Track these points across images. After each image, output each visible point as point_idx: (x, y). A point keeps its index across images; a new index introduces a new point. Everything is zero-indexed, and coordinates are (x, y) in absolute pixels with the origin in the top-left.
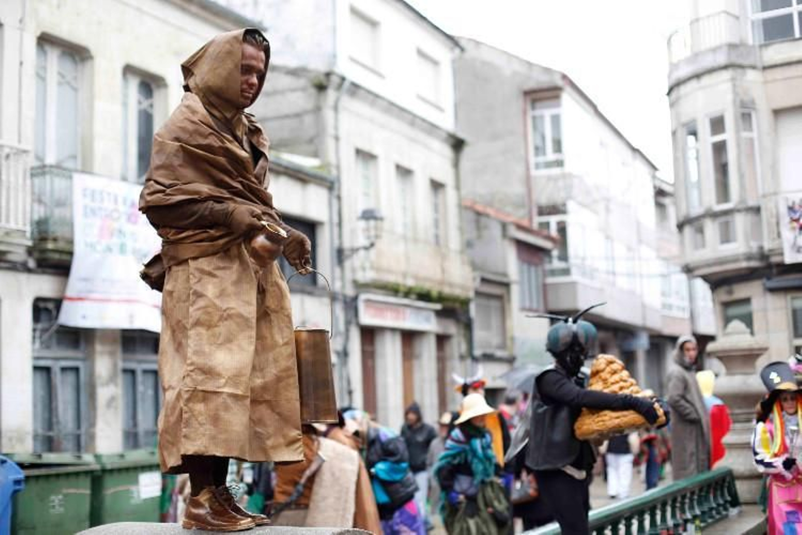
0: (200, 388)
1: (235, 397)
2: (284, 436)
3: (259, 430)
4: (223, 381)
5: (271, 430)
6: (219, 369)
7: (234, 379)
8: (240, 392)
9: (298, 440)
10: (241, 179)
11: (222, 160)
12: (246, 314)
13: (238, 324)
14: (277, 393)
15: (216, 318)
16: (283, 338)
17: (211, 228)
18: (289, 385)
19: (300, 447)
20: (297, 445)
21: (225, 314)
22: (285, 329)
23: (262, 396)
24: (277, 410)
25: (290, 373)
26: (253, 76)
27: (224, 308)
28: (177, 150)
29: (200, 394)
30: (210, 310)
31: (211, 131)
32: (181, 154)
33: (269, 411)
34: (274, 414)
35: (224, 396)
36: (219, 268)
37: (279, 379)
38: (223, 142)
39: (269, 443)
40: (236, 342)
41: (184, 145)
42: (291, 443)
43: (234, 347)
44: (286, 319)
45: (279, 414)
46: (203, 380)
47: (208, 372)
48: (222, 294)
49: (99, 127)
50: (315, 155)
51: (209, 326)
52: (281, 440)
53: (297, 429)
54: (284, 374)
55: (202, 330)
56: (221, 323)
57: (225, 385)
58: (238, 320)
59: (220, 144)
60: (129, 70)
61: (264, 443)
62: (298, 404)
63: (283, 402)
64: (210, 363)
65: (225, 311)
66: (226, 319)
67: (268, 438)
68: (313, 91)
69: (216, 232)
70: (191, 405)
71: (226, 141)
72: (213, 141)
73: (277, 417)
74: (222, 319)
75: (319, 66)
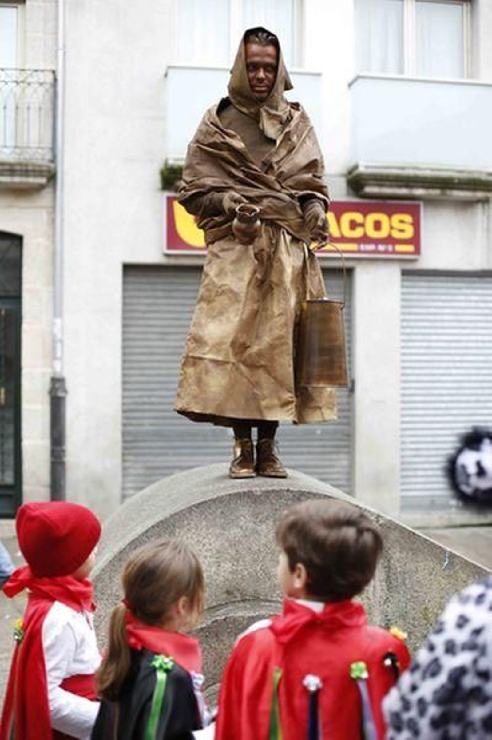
0: (191, 354)
1: (216, 362)
2: (279, 399)
3: (256, 391)
4: (207, 348)
5: (266, 392)
6: (207, 338)
7: (217, 347)
8: (220, 358)
9: (292, 402)
10: (243, 168)
11: (225, 154)
12: (236, 290)
13: (230, 299)
14: (272, 359)
15: (213, 294)
16: (279, 310)
17: (216, 216)
18: (282, 352)
19: (291, 409)
20: (290, 407)
21: (220, 290)
22: (282, 301)
23: (258, 362)
24: (273, 375)
25: (283, 341)
26: (259, 71)
27: (219, 284)
28: (196, 151)
29: (191, 360)
30: (210, 287)
31: (217, 130)
32: (199, 154)
33: (266, 375)
34: (270, 378)
35: (206, 361)
36: (223, 250)
37: (272, 347)
38: (223, 138)
39: (264, 403)
40: (226, 315)
41: (200, 146)
42: (285, 404)
43: (223, 318)
44: (284, 292)
45: (275, 378)
46: (194, 348)
47: (198, 341)
48: (221, 272)
51: (209, 301)
52: (276, 402)
53: (290, 392)
54: (277, 342)
55: (204, 305)
56: (216, 298)
57: (209, 352)
58: (230, 295)
59: (222, 140)
61: (259, 404)
62: (291, 370)
63: (278, 368)
64: (201, 333)
65: (220, 287)
66: (220, 295)
67: (263, 399)
69: (220, 218)
70: (186, 369)
71: (226, 137)
72: (218, 139)
73: (273, 380)
74: (218, 295)
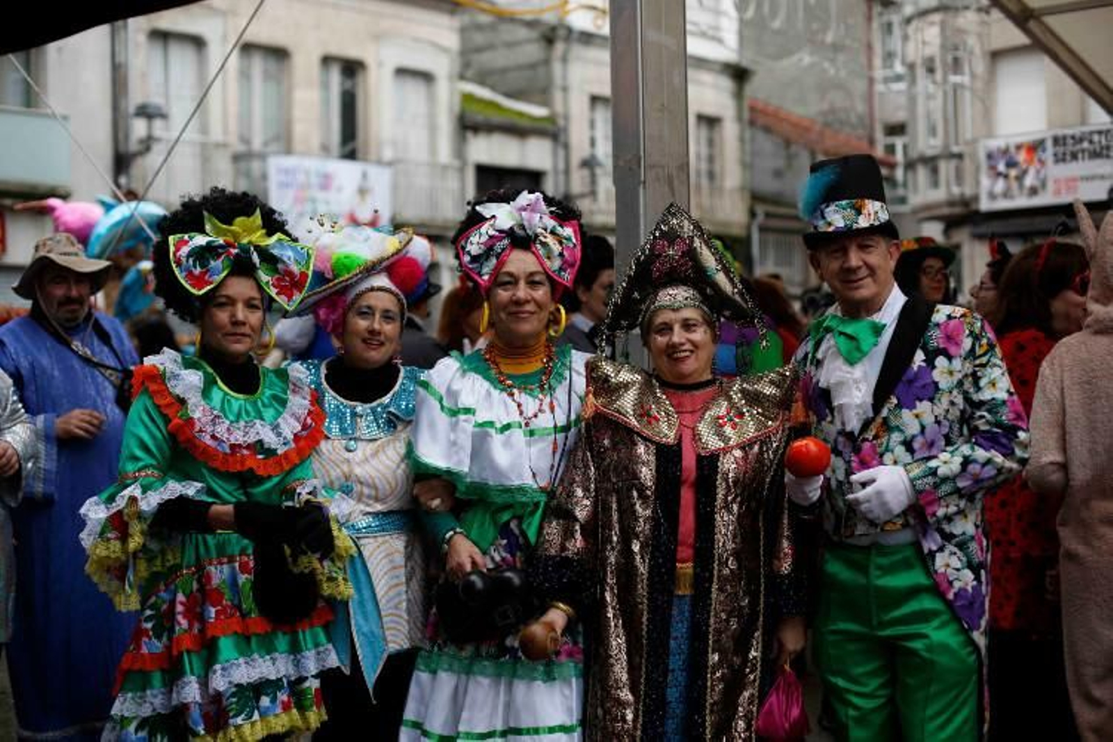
49: (298, 113)
50: (546, 103)
60: (327, 60)
68: (543, 44)
75: (550, 18)
